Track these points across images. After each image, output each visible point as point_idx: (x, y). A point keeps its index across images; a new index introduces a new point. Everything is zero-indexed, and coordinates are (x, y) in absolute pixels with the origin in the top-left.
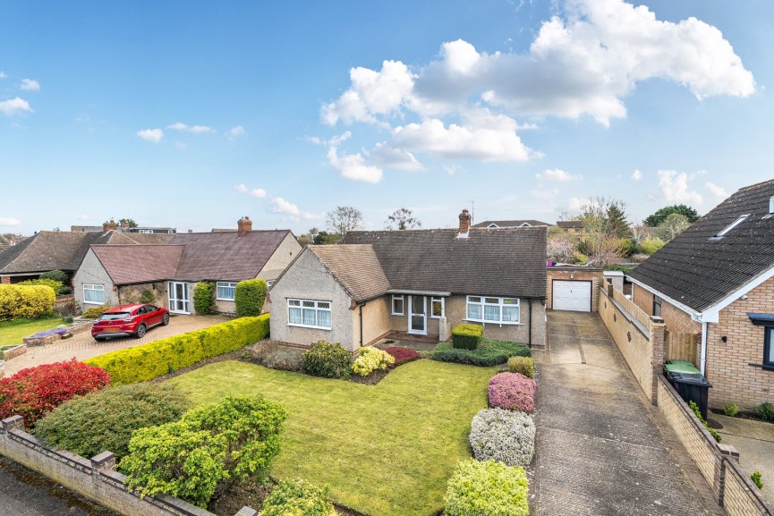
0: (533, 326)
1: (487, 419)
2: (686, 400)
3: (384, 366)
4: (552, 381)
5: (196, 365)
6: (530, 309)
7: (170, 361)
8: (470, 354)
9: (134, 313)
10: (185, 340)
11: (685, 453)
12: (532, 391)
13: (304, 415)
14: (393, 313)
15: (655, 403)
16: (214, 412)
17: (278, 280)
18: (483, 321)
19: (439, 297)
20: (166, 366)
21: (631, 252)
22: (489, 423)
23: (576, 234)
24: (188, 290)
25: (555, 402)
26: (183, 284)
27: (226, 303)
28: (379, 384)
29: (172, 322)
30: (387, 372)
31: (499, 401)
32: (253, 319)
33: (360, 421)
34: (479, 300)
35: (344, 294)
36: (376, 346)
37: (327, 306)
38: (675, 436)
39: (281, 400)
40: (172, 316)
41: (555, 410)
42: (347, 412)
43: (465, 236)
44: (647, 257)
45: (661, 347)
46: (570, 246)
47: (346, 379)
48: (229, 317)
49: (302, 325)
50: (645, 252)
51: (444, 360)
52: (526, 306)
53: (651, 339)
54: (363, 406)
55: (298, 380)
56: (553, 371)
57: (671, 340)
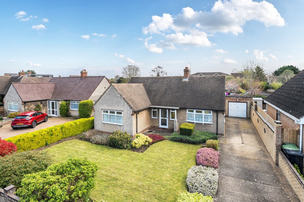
0: (219, 124)
1: (195, 171)
2: (292, 163)
3: (147, 143)
4: (227, 152)
5: (59, 142)
6: (217, 116)
7: (47, 140)
8: (188, 138)
9: (31, 116)
10: (54, 130)
11: (292, 190)
12: (217, 157)
13: (108, 167)
14: (153, 117)
15: (277, 164)
16: (63, 166)
17: (98, 100)
18: (195, 122)
19: (174, 110)
20: (45, 142)
21: (266, 88)
22: (196, 173)
23: (240, 79)
24: (57, 105)
25: (228, 163)
26: (55, 102)
27: (75, 111)
28: (144, 152)
29: (49, 120)
30: (149, 146)
31: (201, 162)
32: (87, 119)
33: (135, 171)
34: (193, 111)
35: (129, 108)
36: (144, 134)
37: (121, 113)
38: (287, 181)
39: (98, 160)
40: (49, 117)
41: (228, 167)
42: (129, 166)
43: (187, 80)
44: (274, 91)
45: (280, 136)
46: (237, 85)
47: (129, 150)
48: (76, 118)
49: (109, 123)
50: (273, 88)
51: (176, 141)
52: (215, 114)
53: (275, 132)
54: (136, 163)
55: (106, 150)
56: (228, 147)
57: (285, 133)
